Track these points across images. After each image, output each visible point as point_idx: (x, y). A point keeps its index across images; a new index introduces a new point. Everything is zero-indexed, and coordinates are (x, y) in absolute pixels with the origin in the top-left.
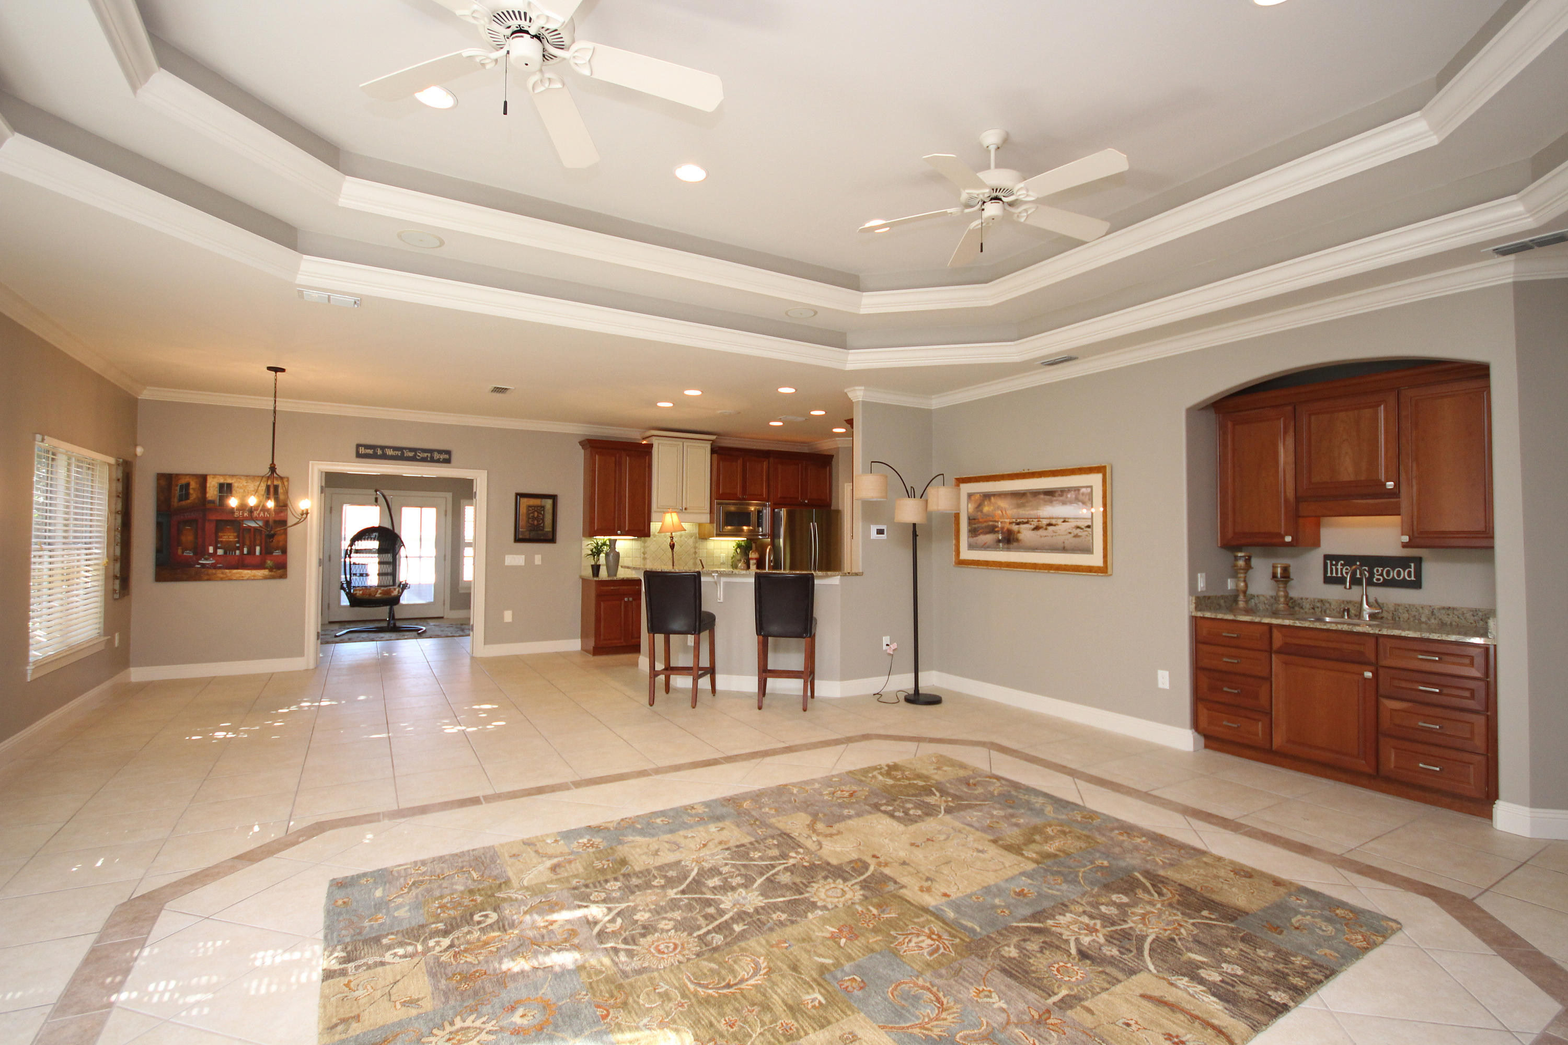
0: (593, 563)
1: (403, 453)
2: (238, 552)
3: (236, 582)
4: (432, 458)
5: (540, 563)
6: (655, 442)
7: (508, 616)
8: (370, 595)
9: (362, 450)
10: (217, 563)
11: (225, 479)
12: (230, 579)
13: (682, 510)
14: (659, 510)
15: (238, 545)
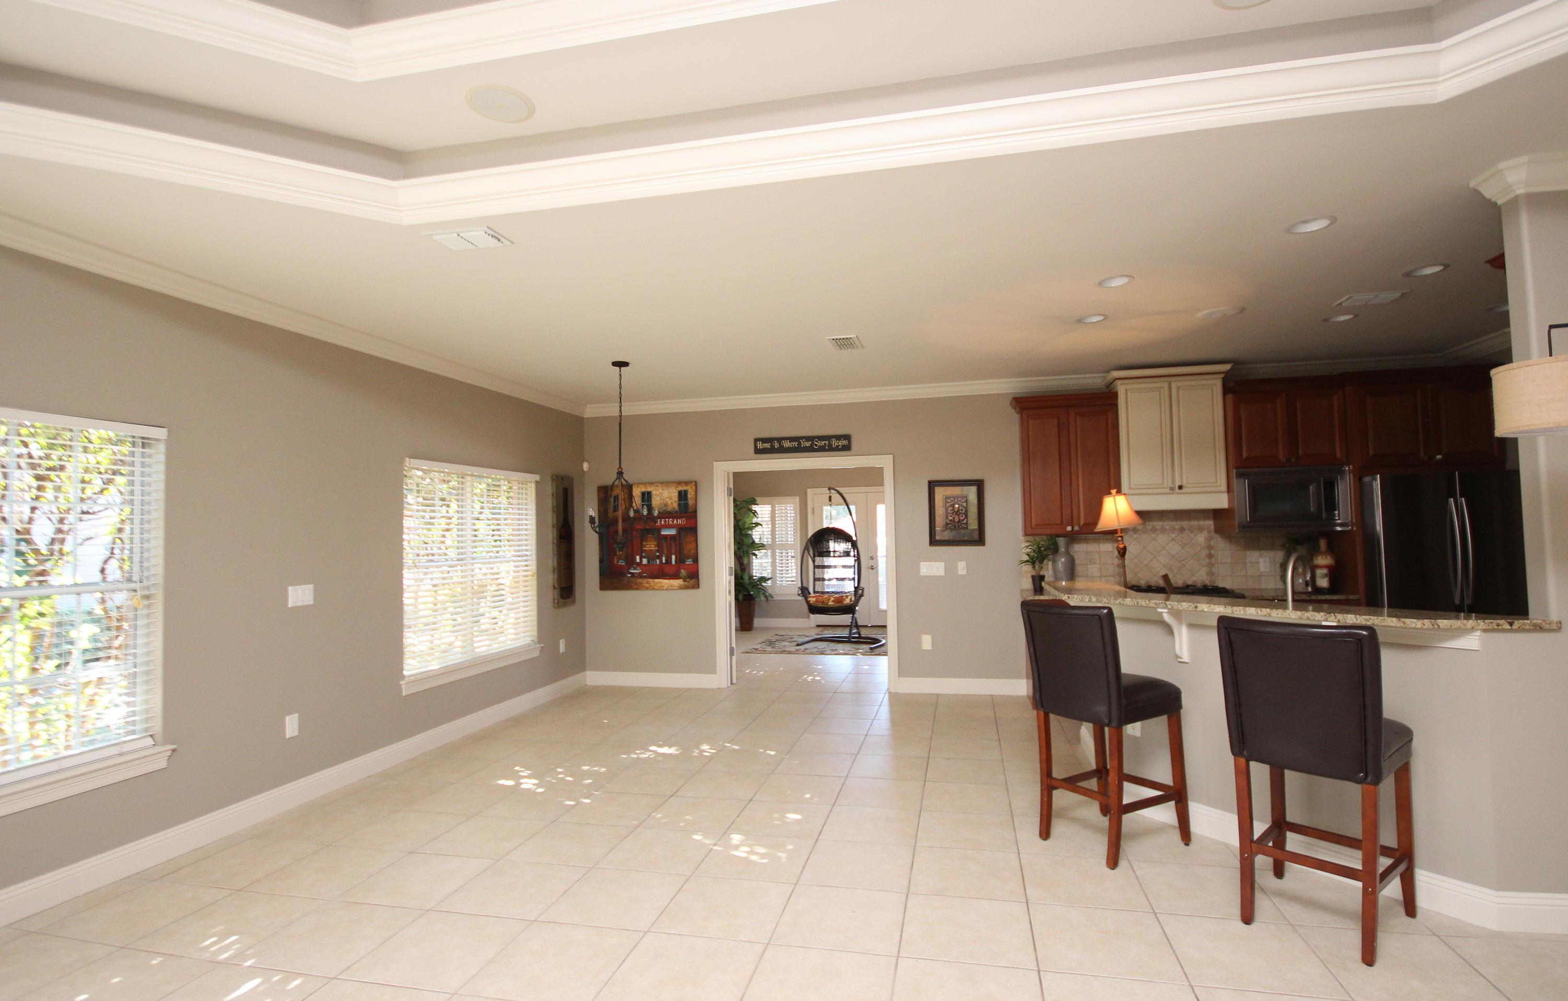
0: (1034, 573)
1: (799, 444)
2: (658, 561)
3: (658, 592)
4: (830, 445)
5: (964, 572)
6: (1121, 388)
7: (927, 642)
8: (823, 602)
9: (760, 445)
10: (642, 572)
11: (646, 488)
12: (653, 589)
13: (1172, 489)
14: (1132, 491)
15: (658, 554)
